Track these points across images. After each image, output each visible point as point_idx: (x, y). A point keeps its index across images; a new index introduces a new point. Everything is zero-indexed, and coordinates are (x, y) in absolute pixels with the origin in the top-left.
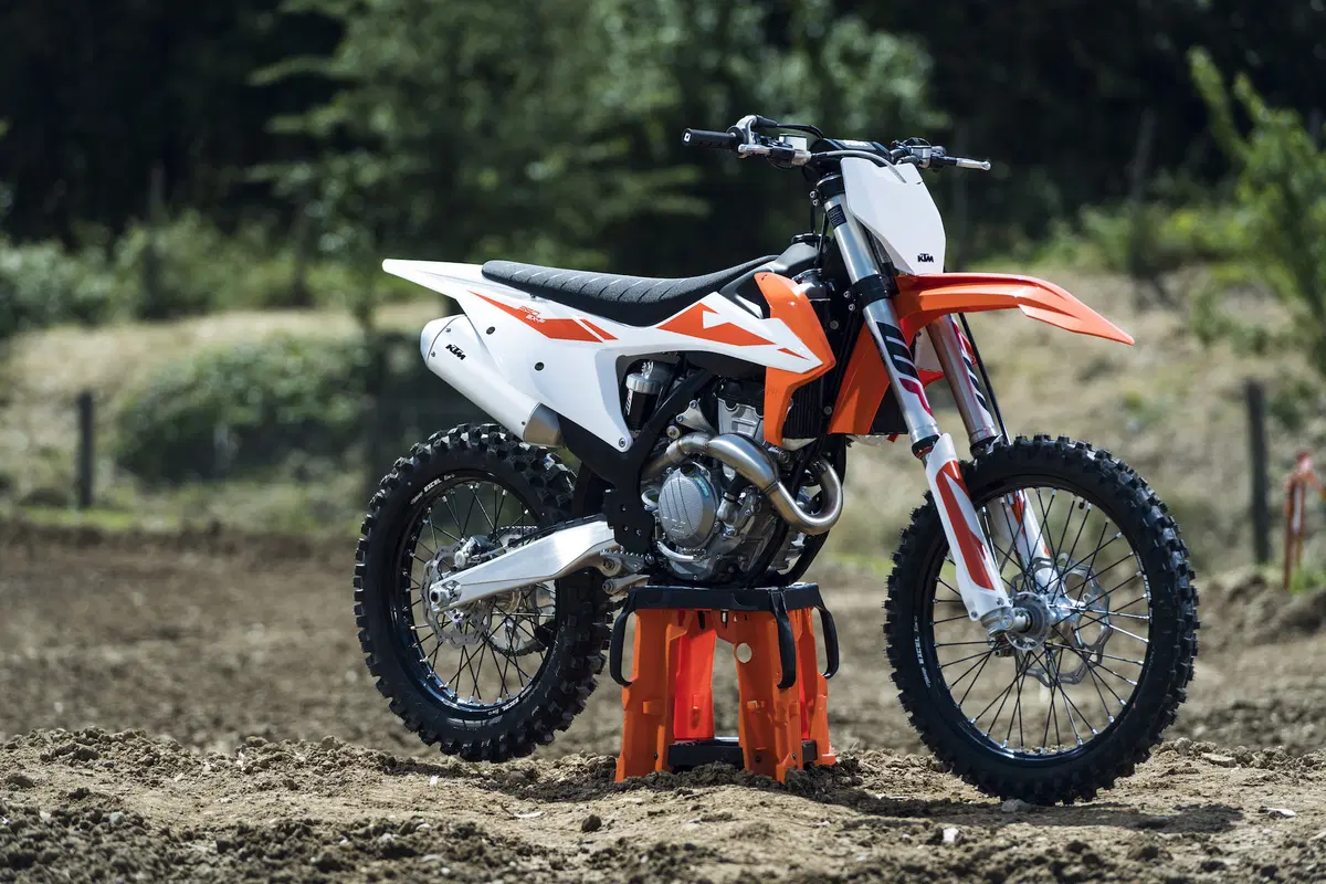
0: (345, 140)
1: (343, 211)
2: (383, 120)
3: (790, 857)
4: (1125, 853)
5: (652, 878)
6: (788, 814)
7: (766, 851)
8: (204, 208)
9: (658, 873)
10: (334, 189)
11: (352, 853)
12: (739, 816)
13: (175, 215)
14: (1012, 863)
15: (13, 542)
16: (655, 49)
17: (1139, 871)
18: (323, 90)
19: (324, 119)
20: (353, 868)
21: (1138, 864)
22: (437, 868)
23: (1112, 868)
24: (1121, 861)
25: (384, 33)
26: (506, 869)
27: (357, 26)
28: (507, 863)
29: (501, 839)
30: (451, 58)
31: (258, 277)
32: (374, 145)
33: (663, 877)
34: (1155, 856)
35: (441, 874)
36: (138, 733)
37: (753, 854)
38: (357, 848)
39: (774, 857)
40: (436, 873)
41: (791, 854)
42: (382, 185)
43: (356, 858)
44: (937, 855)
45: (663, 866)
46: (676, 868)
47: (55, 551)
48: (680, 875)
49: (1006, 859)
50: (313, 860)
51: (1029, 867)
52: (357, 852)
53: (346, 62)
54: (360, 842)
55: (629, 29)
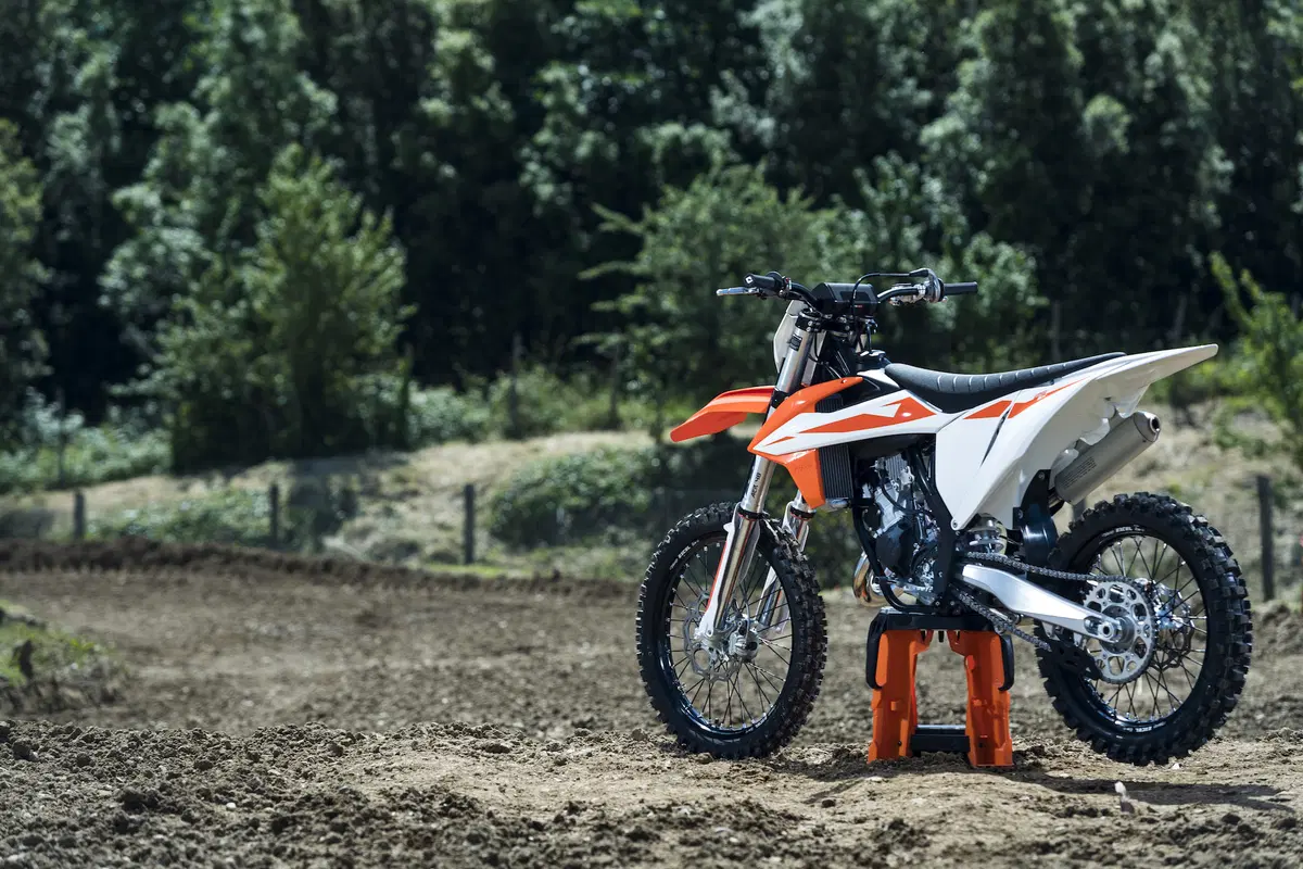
0: (641, 316)
1: (641, 363)
2: (668, 303)
3: (1004, 827)
4: (1270, 822)
5: (897, 845)
6: (997, 791)
7: (984, 822)
8: (546, 362)
9: (901, 842)
10: (635, 348)
11: (658, 824)
12: (959, 793)
13: (529, 369)
14: (1181, 831)
15: (419, 586)
16: (849, 254)
17: (1285, 839)
18: (630, 283)
19: (629, 302)
20: (658, 838)
21: (1280, 832)
22: (726, 838)
23: (1262, 835)
24: (1265, 829)
25: (669, 245)
26: (779, 837)
27: (650, 239)
28: (780, 833)
29: (772, 811)
30: (713, 261)
31: (585, 410)
32: (663, 320)
33: (905, 844)
34: (1294, 826)
35: (729, 843)
36: (493, 726)
37: (974, 824)
38: (661, 820)
39: (990, 827)
40: (725, 842)
41: (1004, 824)
42: (668, 345)
43: (660, 828)
44: (1119, 824)
45: (905, 836)
46: (915, 837)
47: (447, 591)
48: (919, 843)
49: (1177, 828)
50: (627, 831)
51: (1195, 836)
52: (661, 824)
53: (642, 265)
54: (663, 815)
55: (831, 242)
